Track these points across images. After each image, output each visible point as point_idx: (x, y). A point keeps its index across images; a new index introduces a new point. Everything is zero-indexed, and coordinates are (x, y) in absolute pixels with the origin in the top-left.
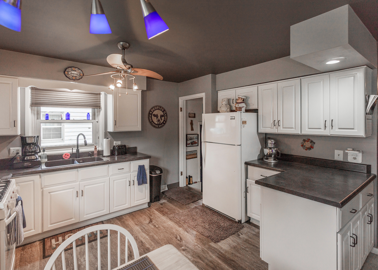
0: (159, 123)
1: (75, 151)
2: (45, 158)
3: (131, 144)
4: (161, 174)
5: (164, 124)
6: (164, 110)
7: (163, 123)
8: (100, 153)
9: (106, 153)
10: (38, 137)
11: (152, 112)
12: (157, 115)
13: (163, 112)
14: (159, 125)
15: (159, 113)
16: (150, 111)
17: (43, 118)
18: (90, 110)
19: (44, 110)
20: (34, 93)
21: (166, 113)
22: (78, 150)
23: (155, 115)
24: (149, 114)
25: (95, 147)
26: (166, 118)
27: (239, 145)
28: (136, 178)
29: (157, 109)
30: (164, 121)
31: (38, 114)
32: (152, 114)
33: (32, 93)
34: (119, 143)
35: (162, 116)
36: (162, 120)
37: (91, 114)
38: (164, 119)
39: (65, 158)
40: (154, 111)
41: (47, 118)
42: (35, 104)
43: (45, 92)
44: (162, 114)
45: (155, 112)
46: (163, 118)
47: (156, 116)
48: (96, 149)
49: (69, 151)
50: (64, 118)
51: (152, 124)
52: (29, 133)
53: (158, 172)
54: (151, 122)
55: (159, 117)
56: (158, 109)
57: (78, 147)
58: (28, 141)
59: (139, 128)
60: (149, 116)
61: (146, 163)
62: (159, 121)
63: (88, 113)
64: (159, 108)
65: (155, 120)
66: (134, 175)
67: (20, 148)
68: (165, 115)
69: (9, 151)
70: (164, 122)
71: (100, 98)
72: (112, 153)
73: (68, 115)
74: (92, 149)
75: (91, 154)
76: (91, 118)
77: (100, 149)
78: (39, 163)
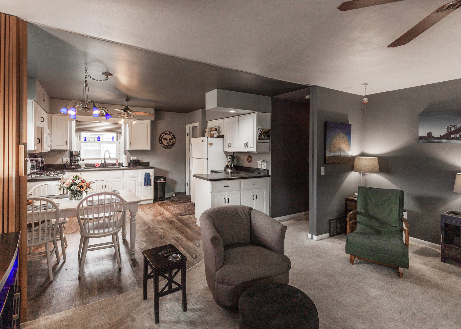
0: (168, 145)
1: (103, 162)
2: (84, 165)
3: (144, 159)
4: (165, 181)
5: (173, 145)
7: (172, 144)
8: (120, 164)
9: (125, 164)
10: (79, 151)
11: (162, 137)
13: (172, 136)
15: (168, 137)
16: (161, 135)
17: (83, 139)
18: (114, 135)
19: (84, 134)
20: (78, 123)
22: (105, 161)
23: (164, 139)
24: (160, 137)
25: (117, 160)
26: (174, 141)
27: (206, 159)
28: (143, 181)
29: (166, 134)
30: (173, 143)
31: (80, 137)
32: (162, 138)
33: (76, 124)
34: (135, 158)
35: (170, 139)
36: (170, 142)
37: (115, 137)
38: (173, 141)
39: (96, 166)
40: (164, 135)
41: (85, 140)
42: (78, 131)
44: (171, 138)
45: (165, 137)
46: (172, 141)
47: (166, 139)
48: (117, 161)
49: (99, 162)
50: (96, 140)
51: (162, 145)
52: (74, 149)
53: (162, 180)
54: (162, 144)
55: (168, 140)
56: (168, 134)
58: (74, 154)
59: (148, 148)
60: (159, 139)
62: (168, 143)
63: (113, 137)
64: (169, 133)
65: (165, 142)
66: (142, 179)
67: (69, 158)
68: (173, 138)
69: (63, 159)
70: (173, 144)
71: (121, 126)
72: (129, 165)
73: (99, 138)
74: (115, 162)
75: (114, 165)
76: (115, 140)
77: (121, 162)
78: (80, 167)
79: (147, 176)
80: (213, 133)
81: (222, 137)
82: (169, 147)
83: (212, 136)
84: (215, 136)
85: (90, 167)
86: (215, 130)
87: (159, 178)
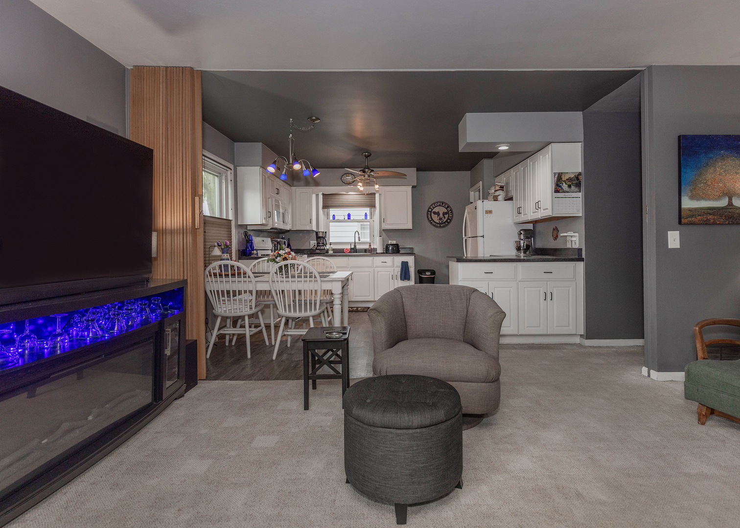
0: (440, 222)
1: (353, 247)
2: (332, 250)
3: (405, 243)
4: (433, 276)
5: (449, 223)
6: (448, 207)
7: (447, 221)
8: (375, 250)
9: (380, 249)
10: (326, 232)
11: (432, 210)
12: (438, 212)
13: (446, 208)
14: (441, 224)
15: (441, 210)
16: (430, 208)
17: (331, 218)
18: (367, 210)
19: (332, 211)
20: (325, 197)
21: (450, 210)
22: (355, 246)
23: (435, 213)
24: (428, 211)
25: (370, 244)
26: (450, 215)
27: (482, 236)
28: (399, 273)
29: (438, 206)
30: (448, 219)
31: (328, 215)
32: (431, 212)
33: (323, 198)
34: (394, 242)
35: (444, 214)
36: (444, 218)
37: (368, 214)
38: (448, 217)
39: (346, 252)
40: (434, 208)
41: (334, 218)
42: (325, 207)
43: (338, 197)
44: (445, 211)
45: (436, 210)
46: (446, 216)
47: (438, 214)
48: (370, 246)
49: (349, 247)
50: (346, 218)
51: (431, 223)
52: (322, 229)
53: (428, 273)
54: (431, 221)
55: (441, 215)
56: (440, 205)
57: (355, 244)
58: (321, 235)
59: (409, 226)
60: (428, 214)
61: (410, 260)
62: (440, 219)
63: (366, 213)
64: (442, 204)
65: (435, 218)
66: (398, 270)
67: (316, 242)
68: (449, 211)
69: (310, 243)
70: (449, 221)
71: (375, 198)
72: (386, 251)
73: (349, 215)
74: (367, 247)
75: (365, 251)
76: (368, 217)
77: (375, 247)
78: (327, 251)
79: (405, 266)
80: (497, 193)
81: (511, 199)
82: (442, 225)
83: (496, 199)
84: (500, 198)
85: (339, 253)
86: (500, 190)
87: (424, 271)
